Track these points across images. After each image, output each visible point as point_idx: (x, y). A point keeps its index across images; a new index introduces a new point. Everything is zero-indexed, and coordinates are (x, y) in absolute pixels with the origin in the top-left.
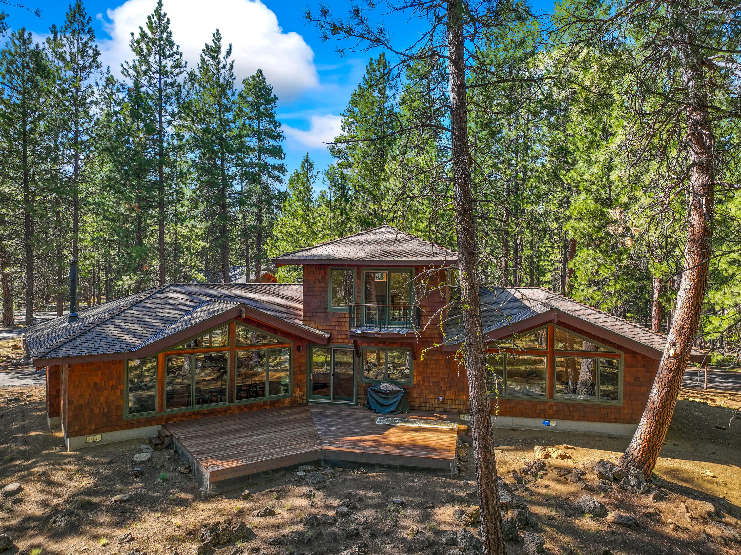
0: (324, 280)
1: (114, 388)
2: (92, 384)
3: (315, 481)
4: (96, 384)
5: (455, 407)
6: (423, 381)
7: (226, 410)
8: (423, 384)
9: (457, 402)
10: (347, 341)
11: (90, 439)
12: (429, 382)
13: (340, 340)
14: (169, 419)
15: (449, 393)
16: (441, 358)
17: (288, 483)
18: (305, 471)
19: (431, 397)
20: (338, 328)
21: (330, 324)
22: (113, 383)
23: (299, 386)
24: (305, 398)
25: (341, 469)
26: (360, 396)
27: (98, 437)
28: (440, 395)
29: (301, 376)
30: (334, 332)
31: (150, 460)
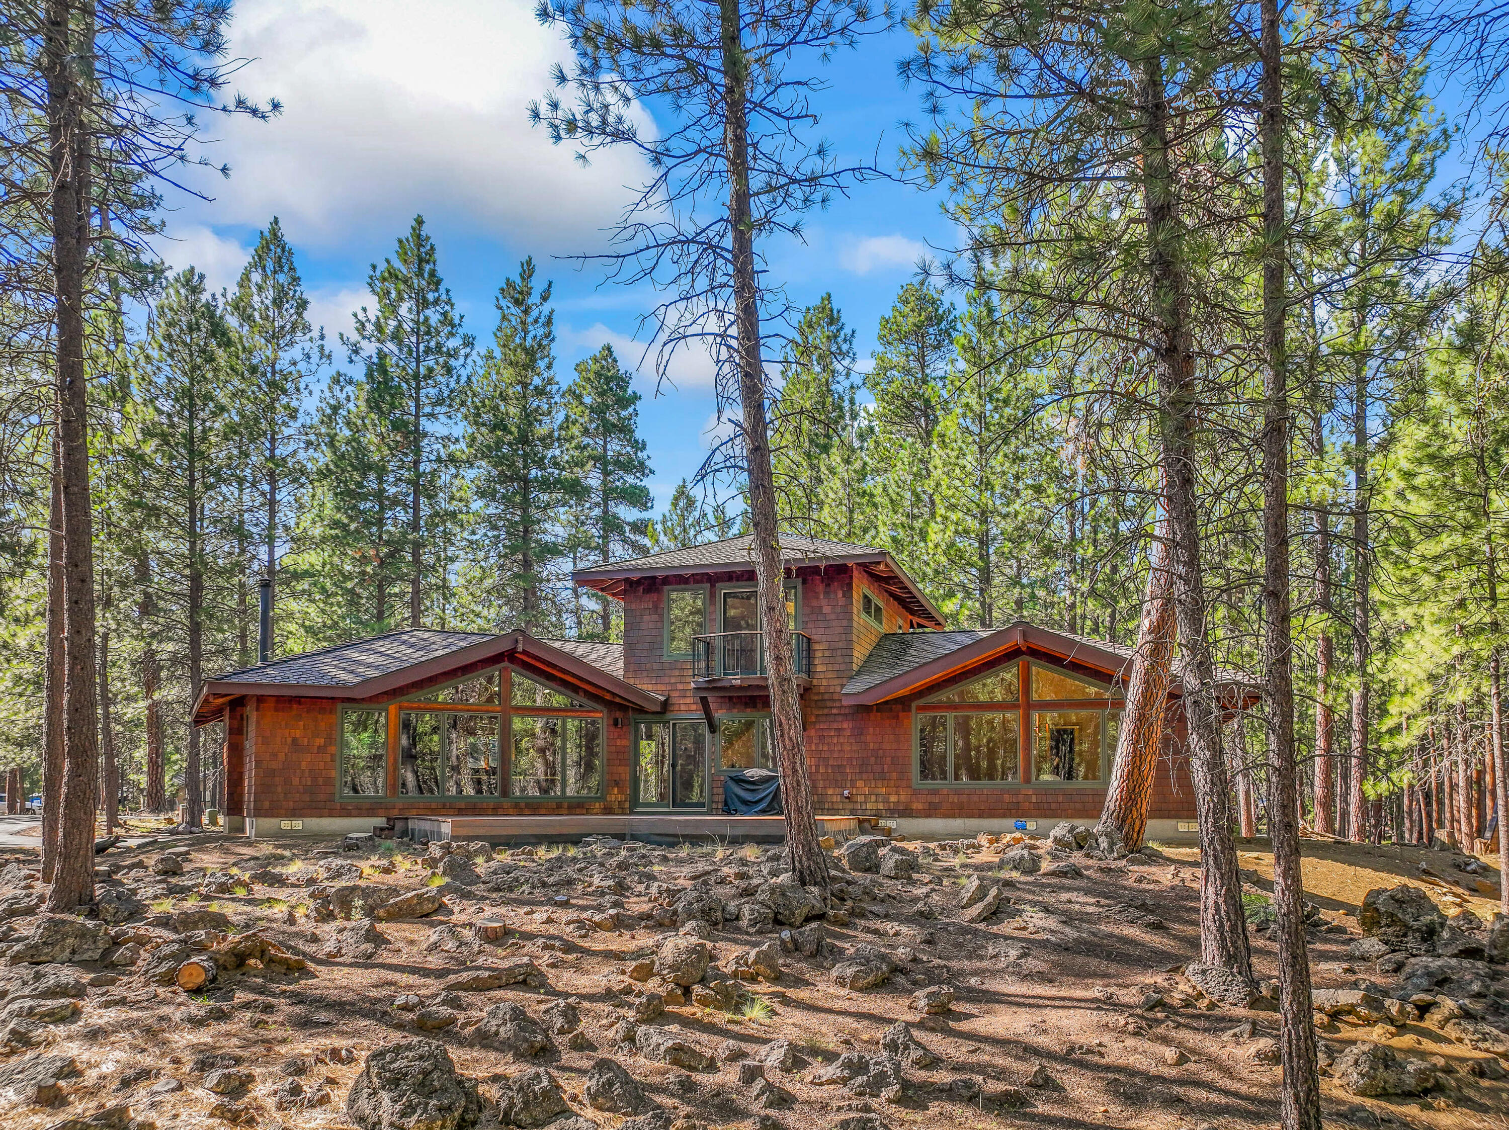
0: (658, 610)
1: (321, 749)
2: (289, 741)
4: (294, 740)
5: (869, 806)
6: (817, 766)
7: (495, 808)
8: (817, 772)
9: (873, 798)
10: (694, 707)
11: (285, 824)
12: (826, 766)
13: (683, 707)
14: (404, 809)
15: (860, 784)
16: (845, 726)
19: (830, 792)
20: (680, 687)
21: (667, 680)
22: (320, 741)
23: (617, 783)
24: (627, 805)
26: (716, 798)
27: (298, 822)
28: (845, 788)
29: (621, 769)
30: (674, 694)
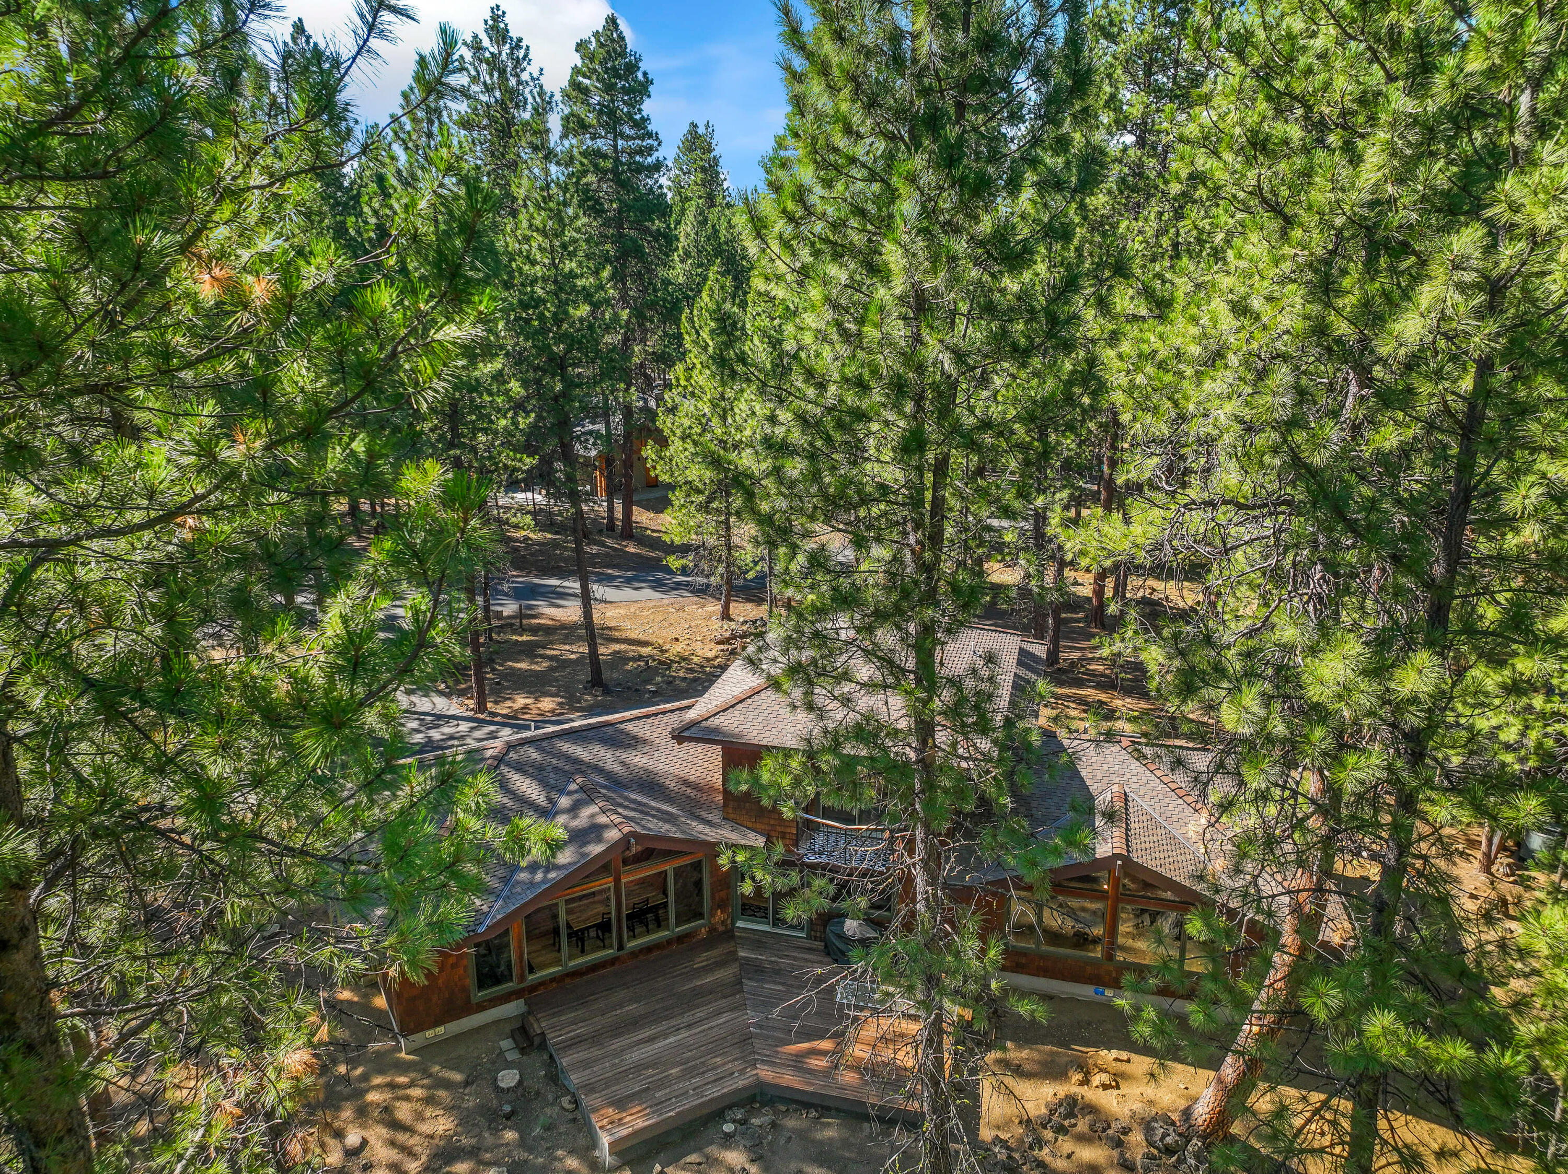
3: (748, 1144)
7: (613, 961)
11: (429, 1034)
14: (533, 988)
17: (712, 1143)
18: (734, 1121)
20: (780, 828)
21: (767, 820)
23: (719, 906)
24: (729, 922)
25: (784, 1108)
27: (441, 1030)
30: (774, 833)
31: (520, 1082)
